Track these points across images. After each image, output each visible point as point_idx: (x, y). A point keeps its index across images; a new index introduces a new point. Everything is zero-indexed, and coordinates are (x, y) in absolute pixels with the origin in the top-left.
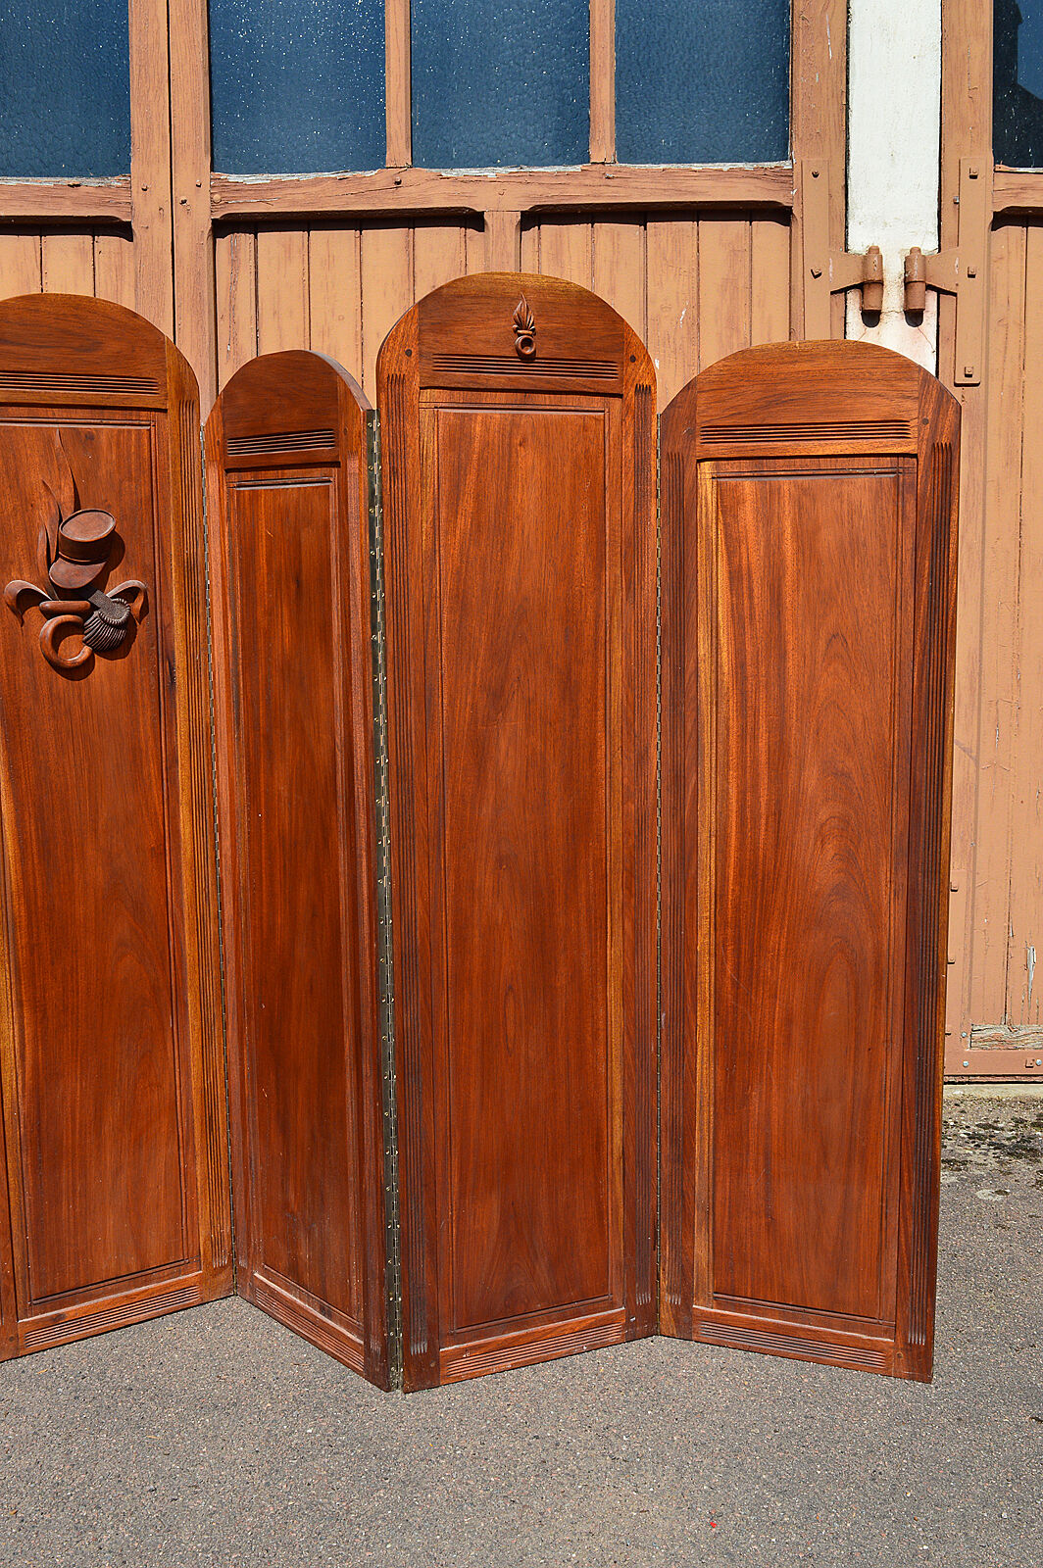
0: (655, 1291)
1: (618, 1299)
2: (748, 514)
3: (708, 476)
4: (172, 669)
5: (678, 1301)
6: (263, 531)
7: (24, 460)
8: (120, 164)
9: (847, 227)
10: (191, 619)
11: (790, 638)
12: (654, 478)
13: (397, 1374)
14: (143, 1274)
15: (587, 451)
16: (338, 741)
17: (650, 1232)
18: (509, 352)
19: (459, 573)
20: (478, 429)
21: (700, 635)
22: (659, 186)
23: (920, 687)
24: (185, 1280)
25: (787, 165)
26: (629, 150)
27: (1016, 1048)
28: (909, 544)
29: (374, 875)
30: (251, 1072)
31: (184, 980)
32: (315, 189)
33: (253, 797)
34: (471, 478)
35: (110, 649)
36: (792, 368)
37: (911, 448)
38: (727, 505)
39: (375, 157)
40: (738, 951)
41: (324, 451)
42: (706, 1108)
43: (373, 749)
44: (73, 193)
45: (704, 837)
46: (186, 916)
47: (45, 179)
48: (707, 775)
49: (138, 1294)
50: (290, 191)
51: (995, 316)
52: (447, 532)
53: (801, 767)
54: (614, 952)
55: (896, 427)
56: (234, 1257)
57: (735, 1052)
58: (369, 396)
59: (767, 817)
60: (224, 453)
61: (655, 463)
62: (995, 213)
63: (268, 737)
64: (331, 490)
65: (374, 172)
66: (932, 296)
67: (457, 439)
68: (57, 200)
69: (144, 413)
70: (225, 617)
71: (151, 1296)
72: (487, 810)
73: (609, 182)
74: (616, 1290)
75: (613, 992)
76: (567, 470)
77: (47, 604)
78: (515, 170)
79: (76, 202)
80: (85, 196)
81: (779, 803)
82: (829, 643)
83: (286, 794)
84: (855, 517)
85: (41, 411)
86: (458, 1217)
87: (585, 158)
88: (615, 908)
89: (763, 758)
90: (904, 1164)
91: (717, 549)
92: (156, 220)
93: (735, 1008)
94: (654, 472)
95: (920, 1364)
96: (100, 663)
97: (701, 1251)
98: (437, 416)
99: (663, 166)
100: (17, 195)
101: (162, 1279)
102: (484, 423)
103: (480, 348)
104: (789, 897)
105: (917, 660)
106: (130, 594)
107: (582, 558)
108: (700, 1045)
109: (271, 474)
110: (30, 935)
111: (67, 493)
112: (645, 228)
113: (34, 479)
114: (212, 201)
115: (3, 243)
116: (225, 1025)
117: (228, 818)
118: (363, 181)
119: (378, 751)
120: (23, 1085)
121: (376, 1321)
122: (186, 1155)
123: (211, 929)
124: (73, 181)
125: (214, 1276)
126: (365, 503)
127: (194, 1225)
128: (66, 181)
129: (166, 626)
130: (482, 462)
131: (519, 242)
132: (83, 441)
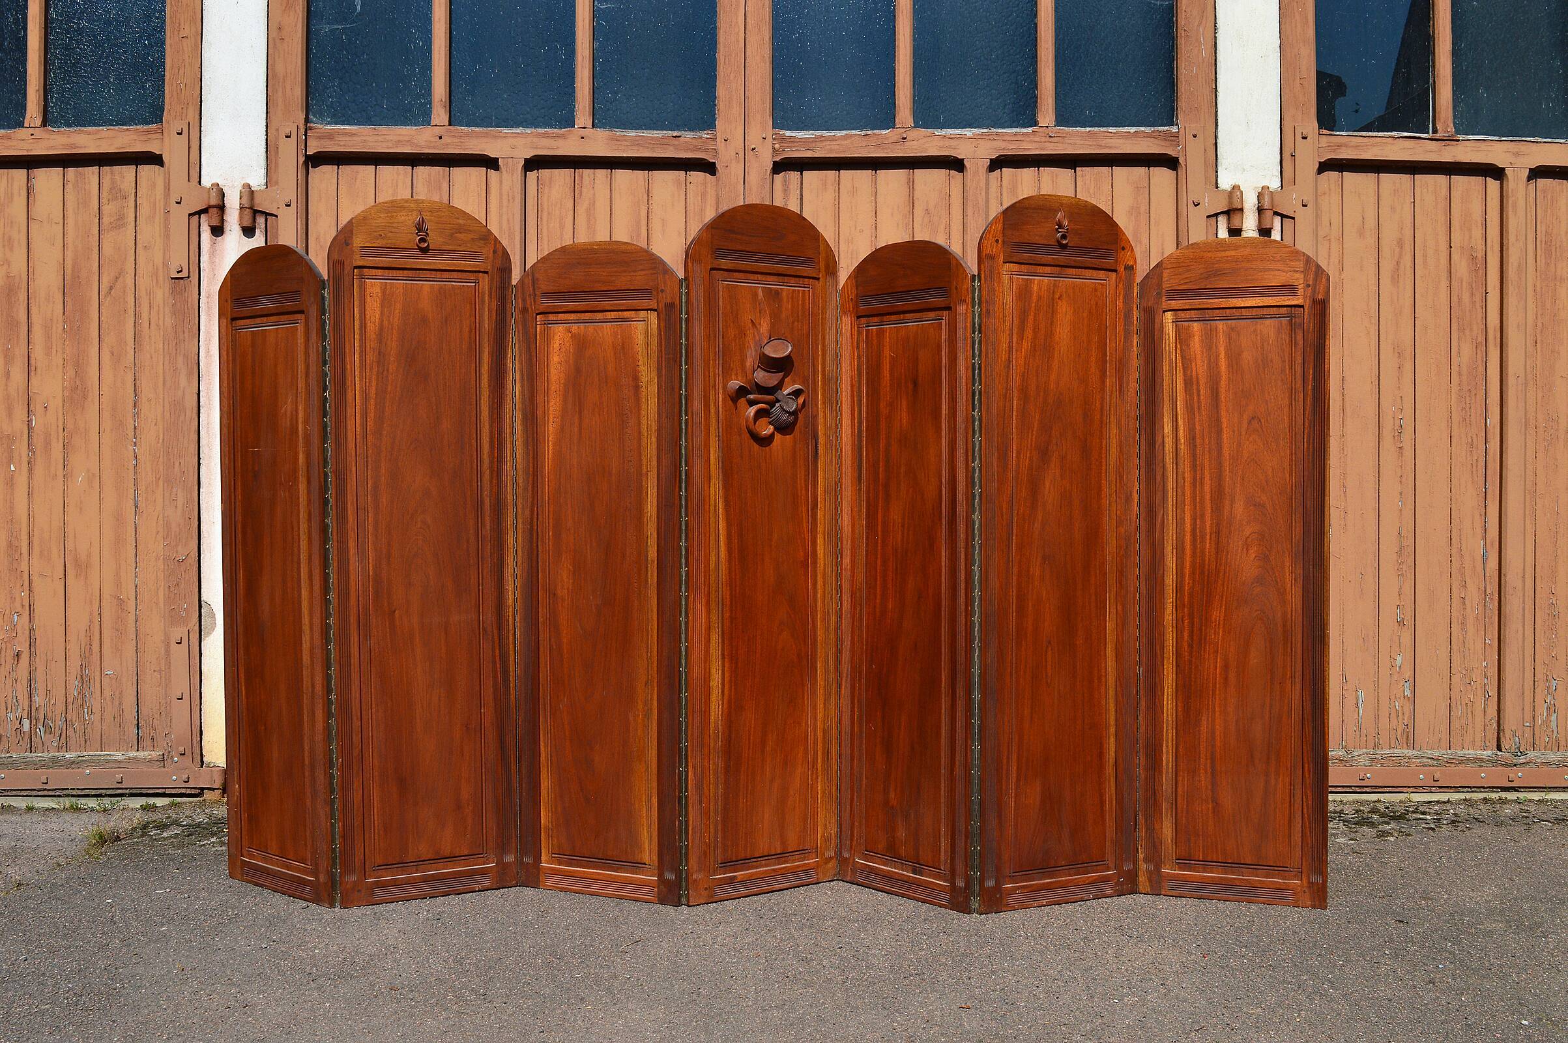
0: (1136, 862)
1: (1112, 865)
2: (1196, 344)
3: (1170, 321)
4: (816, 444)
5: (1151, 867)
6: (887, 352)
7: (741, 306)
8: (708, 122)
9: (1217, 172)
10: (828, 412)
11: (1224, 420)
12: (1135, 322)
13: (975, 903)
14: (782, 856)
15: (1097, 304)
16: (943, 480)
17: (1133, 819)
18: (1053, 242)
19: (1023, 376)
20: (1035, 288)
21: (1165, 420)
22: (1087, 143)
23: (1308, 448)
24: (809, 864)
25: (1174, 129)
26: (1064, 118)
27: (1352, 766)
28: (1299, 360)
29: (969, 562)
30: (860, 717)
31: (816, 655)
32: (846, 142)
33: (871, 526)
34: (1031, 317)
35: (784, 429)
36: (1223, 254)
37: (1300, 302)
38: (1182, 338)
39: (887, 119)
40: (1192, 624)
41: (939, 301)
42: (1170, 731)
43: (970, 483)
44: (676, 142)
45: (1168, 549)
46: (819, 609)
47: (655, 132)
48: (1170, 509)
49: (780, 869)
50: (828, 143)
51: (1321, 234)
52: (1017, 351)
53: (1233, 501)
54: (1110, 625)
55: (1290, 289)
56: (839, 851)
57: (1189, 691)
58: (972, 266)
59: (1211, 534)
60: (856, 305)
61: (1136, 313)
62: (1320, 162)
63: (886, 486)
64: (943, 324)
65: (887, 131)
66: (1277, 220)
67: (1024, 293)
68: (663, 146)
69: (806, 280)
71: (787, 871)
72: (1037, 525)
73: (1051, 139)
74: (1110, 859)
75: (1110, 651)
76: (1085, 315)
77: (751, 397)
78: (986, 130)
79: (677, 148)
80: (685, 144)
81: (1218, 525)
82: (1249, 423)
83: (900, 520)
84: (1265, 344)
85: (752, 276)
86: (1016, 794)
87: (1034, 123)
88: (1110, 598)
89: (1208, 497)
91: (1176, 365)
93: (1190, 662)
94: (1135, 319)
95: (1319, 897)
96: (777, 436)
97: (1167, 831)
98: (1011, 279)
99: (1088, 129)
100: (635, 142)
101: (793, 861)
102: (1039, 285)
103: (1037, 239)
104: (1225, 586)
105: (1306, 432)
106: (797, 393)
107: (1094, 370)
108: (1166, 688)
109: (894, 317)
110: (731, 611)
111: (765, 327)
112: (1075, 172)
113: (747, 317)
114: (774, 148)
115: (621, 175)
116: (840, 686)
117: (849, 543)
118: (880, 137)
119: (973, 485)
120: (722, 713)
121: (960, 866)
122: (812, 774)
123: (833, 619)
124: (675, 133)
125: (826, 863)
126: (969, 331)
127: (815, 825)
128: (670, 133)
129: (815, 417)
130: (1037, 308)
131: (987, 180)
132: (774, 296)
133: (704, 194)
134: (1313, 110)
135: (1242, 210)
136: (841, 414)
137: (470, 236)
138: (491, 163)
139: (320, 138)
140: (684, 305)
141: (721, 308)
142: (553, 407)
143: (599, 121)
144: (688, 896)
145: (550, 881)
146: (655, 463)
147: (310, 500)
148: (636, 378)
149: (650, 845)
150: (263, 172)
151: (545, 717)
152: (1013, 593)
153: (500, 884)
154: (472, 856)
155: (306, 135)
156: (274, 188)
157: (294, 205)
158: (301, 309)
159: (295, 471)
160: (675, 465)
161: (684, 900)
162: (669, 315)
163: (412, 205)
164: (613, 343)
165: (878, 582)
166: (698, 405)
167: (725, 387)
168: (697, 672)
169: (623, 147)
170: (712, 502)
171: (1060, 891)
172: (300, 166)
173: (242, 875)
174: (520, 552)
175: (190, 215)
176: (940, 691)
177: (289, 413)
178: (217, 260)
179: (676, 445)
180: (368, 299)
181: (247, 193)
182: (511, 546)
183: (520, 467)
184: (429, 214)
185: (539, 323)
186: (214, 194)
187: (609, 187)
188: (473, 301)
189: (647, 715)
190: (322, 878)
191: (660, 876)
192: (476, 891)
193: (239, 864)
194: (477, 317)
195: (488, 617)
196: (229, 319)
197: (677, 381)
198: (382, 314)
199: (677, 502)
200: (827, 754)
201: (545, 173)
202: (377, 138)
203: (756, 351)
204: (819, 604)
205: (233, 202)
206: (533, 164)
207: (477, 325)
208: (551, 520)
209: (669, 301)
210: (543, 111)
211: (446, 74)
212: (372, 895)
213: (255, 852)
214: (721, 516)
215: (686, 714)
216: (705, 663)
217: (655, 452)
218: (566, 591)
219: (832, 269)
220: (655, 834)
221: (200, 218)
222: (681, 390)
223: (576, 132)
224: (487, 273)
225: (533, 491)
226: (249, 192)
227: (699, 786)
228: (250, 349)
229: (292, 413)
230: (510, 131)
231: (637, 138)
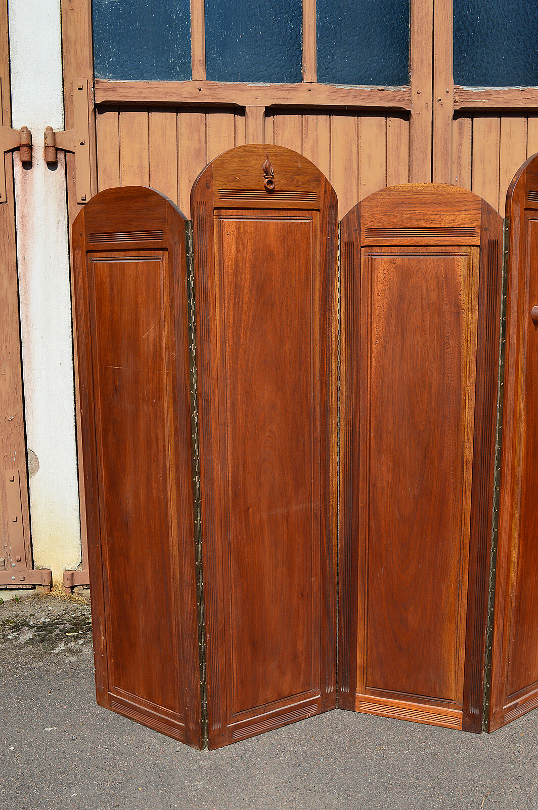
8: (403, 78)
32: (508, 95)
44: (380, 94)
47: (367, 86)
50: (496, 96)
68: (371, 97)
79: (382, 99)
80: (387, 96)
92: (424, 110)
100: (349, 94)
110: (526, 498)
114: (455, 100)
115: (338, 120)
118: (534, 92)
120: (517, 580)
124: (380, 87)
128: (376, 87)
133: (400, 135)
137: (307, 178)
139: (105, 90)
140: (504, 241)
141: (529, 244)
142: (376, 328)
143: (322, 76)
144: (487, 725)
145: (365, 706)
146: (473, 379)
147: (177, 418)
148: (458, 306)
149: (457, 683)
150: (61, 117)
151: (363, 582)
153: (324, 709)
154: (305, 691)
155: (94, 88)
156: (72, 130)
157: (87, 144)
158: (164, 246)
159: (159, 391)
160: (492, 382)
161: (483, 727)
162: (490, 250)
163: (261, 150)
164: (436, 274)
166: (513, 329)
167: (530, 311)
168: (503, 551)
169: (340, 98)
170: (518, 411)
172: (90, 113)
173: (110, 706)
174: (342, 449)
175: (5, 152)
177: (151, 339)
178: (28, 188)
179: (494, 364)
180: (226, 237)
181: (50, 134)
182: (335, 444)
183: (344, 378)
184: (274, 158)
185: (363, 254)
186: (24, 135)
187: (328, 129)
188: (308, 237)
189: (459, 586)
190: (192, 726)
191: (465, 710)
192: (307, 719)
193: (106, 697)
194: (311, 251)
195: (316, 504)
196: (84, 251)
197: (496, 309)
198: (237, 250)
199: (493, 413)
201: (280, 118)
202: (149, 90)
205: (39, 142)
206: (272, 111)
207: (312, 257)
209: (493, 238)
210: (277, 69)
211: (203, 38)
212: (232, 736)
213: (122, 691)
215: (493, 585)
216: (509, 544)
218: (385, 483)
220: (461, 679)
221: (13, 154)
222: (499, 316)
223: (304, 86)
224: (319, 210)
225: (356, 399)
226: (51, 134)
227: (500, 643)
228: (108, 279)
229: (155, 340)
230: (253, 85)
231: (352, 91)
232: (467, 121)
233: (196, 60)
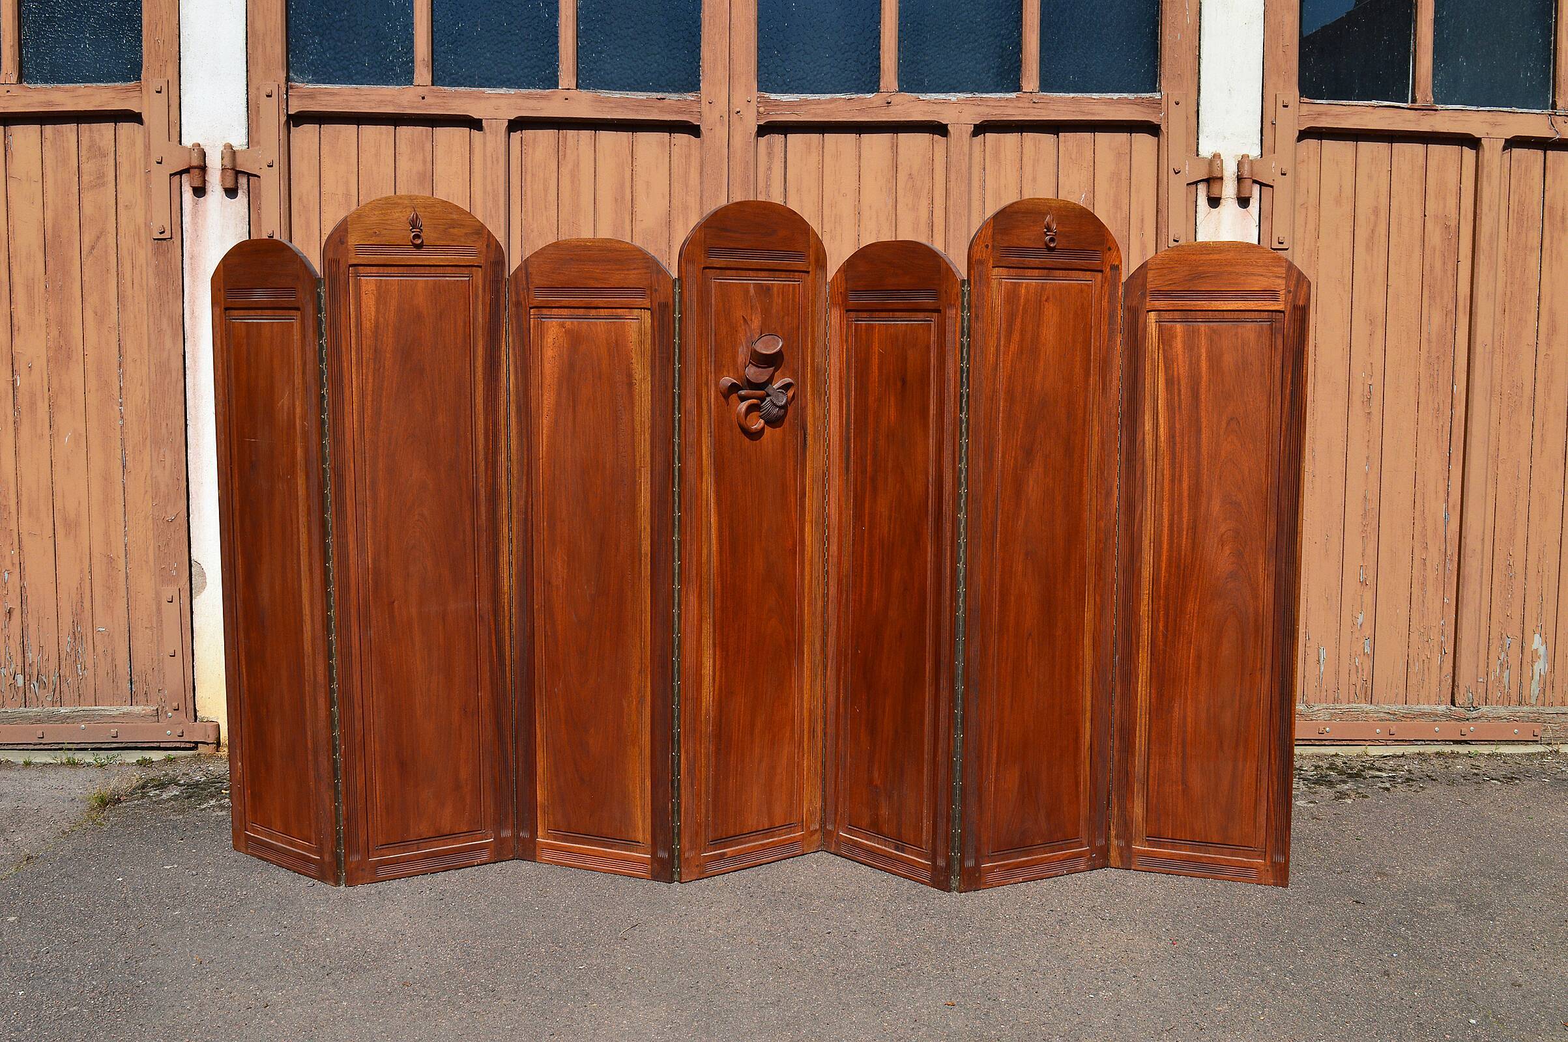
0: (1108, 839)
1: (1085, 842)
2: (1178, 344)
3: (1153, 321)
4: (805, 435)
5: (1122, 844)
6: (876, 348)
7: (733, 303)
8: (690, 82)
9: (1198, 139)
10: (817, 404)
11: (1204, 420)
12: (1119, 321)
13: (955, 882)
14: (769, 831)
15: (1083, 305)
16: (930, 479)
17: (1106, 799)
18: (1041, 245)
19: (1010, 378)
20: (1023, 291)
21: (1146, 418)
22: (1068, 109)
23: (1285, 450)
24: (794, 837)
25: (1157, 96)
26: (1048, 83)
27: (1312, 720)
28: (1278, 364)
29: (955, 560)
30: (846, 698)
31: (803, 638)
32: (831, 106)
33: (858, 517)
34: (1019, 320)
35: (773, 422)
36: (1208, 257)
37: (1281, 307)
38: (1165, 338)
39: (873, 85)
40: (1167, 615)
41: (929, 302)
42: (1143, 716)
43: (957, 483)
44: (660, 104)
45: (1146, 543)
46: (806, 594)
47: (640, 93)
48: (1149, 505)
49: (768, 843)
50: (813, 107)
51: (1299, 201)
52: (1004, 353)
53: (1210, 498)
54: (1088, 616)
55: (1272, 294)
56: (823, 824)
57: (1163, 679)
58: (962, 270)
59: (1187, 531)
60: (846, 299)
61: (1120, 313)
62: (1300, 131)
63: (873, 479)
64: (933, 326)
65: (872, 95)
66: (1256, 188)
67: (1012, 296)
68: (648, 108)
69: (796, 274)
70: (841, 402)
71: (774, 845)
72: (1021, 523)
73: (1035, 105)
74: (1084, 836)
75: (1087, 641)
76: (1071, 316)
77: (743, 392)
78: (970, 95)
79: (661, 110)
80: (668, 106)
81: (1195, 521)
82: (1228, 424)
83: (887, 514)
84: (1246, 348)
85: (743, 273)
86: (995, 779)
87: (1018, 88)
88: (1089, 588)
89: (1186, 494)
90: (1272, 747)
91: (1158, 365)
92: (718, 124)
93: (1165, 651)
94: (1119, 318)
95: (1281, 876)
96: (768, 430)
97: (1138, 810)
98: (1000, 284)
99: (1072, 95)
100: (620, 104)
101: (780, 835)
102: (1027, 287)
103: (1026, 243)
104: (1200, 580)
105: (1282, 434)
106: (786, 387)
107: (1078, 370)
108: (1141, 675)
109: (884, 314)
110: (722, 602)
111: (756, 323)
112: (1058, 137)
113: (738, 314)
114: (758, 112)
115: (605, 136)
116: (825, 667)
117: (836, 532)
118: (864, 101)
119: (960, 484)
120: (714, 698)
121: (941, 847)
122: (798, 753)
123: (820, 604)
124: (660, 95)
125: (811, 836)
126: (958, 335)
127: (801, 800)
128: (655, 95)
129: (804, 408)
130: (1025, 310)
131: (971, 146)
132: (765, 291)
133: (688, 156)
134: (1295, 79)
135: (1221, 178)
136: (830, 405)
137: (464, 231)
138: (474, 124)
139: (301, 97)
140: (677, 304)
141: (713, 307)
142: (547, 400)
143: (583, 81)
144: (680, 873)
145: (546, 855)
146: (648, 459)
147: (309, 495)
148: (630, 376)
149: (644, 821)
150: (244, 131)
151: (541, 702)
152: (996, 589)
153: (499, 856)
154: (471, 833)
155: (287, 94)
156: (256, 148)
157: (276, 165)
158: (297, 306)
159: (293, 464)
160: (669, 461)
161: (676, 877)
162: (662, 314)
163: (406, 202)
164: (607, 339)
165: (864, 572)
166: (691, 403)
167: (717, 384)
168: (690, 660)
169: (607, 109)
170: (704, 497)
171: (1037, 868)
172: (281, 126)
173: (247, 848)
174: (514, 541)
175: (171, 175)
176: (925, 681)
177: (286, 408)
178: (199, 221)
179: (669, 443)
180: (364, 296)
181: (229, 154)
182: (506, 535)
183: (514, 458)
184: (423, 210)
185: (532, 317)
186: (195, 155)
187: (593, 148)
188: (467, 297)
189: (641, 702)
190: (327, 858)
191: (654, 854)
192: (474, 866)
193: (243, 838)
194: (471, 312)
195: (484, 604)
196: (222, 309)
197: (671, 380)
198: (377, 311)
199: (670, 498)
200: (812, 732)
201: (529, 134)
202: (358, 97)
203: (748, 347)
204: (806, 590)
205: (215, 163)
206: (517, 125)
207: (472, 318)
208: (545, 511)
209: (662, 300)
210: (526, 71)
211: (428, 33)
212: (376, 873)
213: (259, 828)
214: (712, 510)
215: (679, 701)
216: (697, 652)
217: (648, 447)
218: (560, 580)
219: (821, 261)
220: (648, 815)
221: (181, 178)
222: (674, 388)
223: (559, 93)
224: (480, 267)
225: (527, 481)
226: (231, 152)
227: (691, 772)
228: (245, 340)
229: (289, 408)
230: (493, 92)
231: (622, 100)
232: (778, 139)
233: (418, 60)
